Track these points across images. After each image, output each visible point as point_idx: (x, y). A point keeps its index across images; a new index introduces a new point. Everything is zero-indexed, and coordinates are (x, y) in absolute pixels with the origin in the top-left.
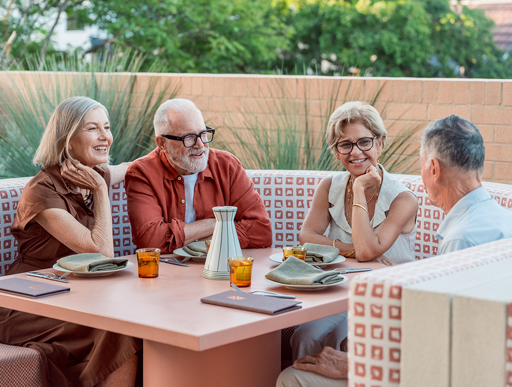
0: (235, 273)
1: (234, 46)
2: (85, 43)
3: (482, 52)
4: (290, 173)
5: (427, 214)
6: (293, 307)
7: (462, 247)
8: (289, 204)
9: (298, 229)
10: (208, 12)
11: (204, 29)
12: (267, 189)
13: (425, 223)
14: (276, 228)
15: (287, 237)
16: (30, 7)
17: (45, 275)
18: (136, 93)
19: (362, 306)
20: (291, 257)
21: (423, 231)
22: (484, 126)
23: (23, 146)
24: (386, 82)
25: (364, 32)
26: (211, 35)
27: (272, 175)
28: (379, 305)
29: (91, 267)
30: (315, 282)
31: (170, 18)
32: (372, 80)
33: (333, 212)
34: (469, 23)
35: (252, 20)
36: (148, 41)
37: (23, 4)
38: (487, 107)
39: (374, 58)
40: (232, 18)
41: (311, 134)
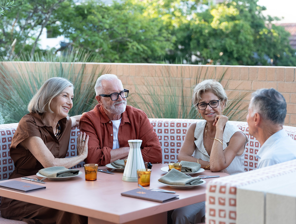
0: (141, 178)
1: (142, 47)
2: (57, 45)
3: (283, 51)
4: (173, 120)
5: (252, 144)
6: (174, 198)
7: (272, 164)
8: (172, 138)
9: (178, 152)
10: (127, 28)
11: (125, 37)
12: (160, 129)
13: (251, 149)
14: (165, 152)
15: (171, 157)
16: (25, 25)
17: (32, 179)
18: (85, 74)
19: (214, 198)
20: (173, 169)
21: (249, 154)
22: (284, 93)
23: (20, 104)
24: (228, 68)
25: (216, 39)
26: (128, 41)
27: (162, 121)
28: (223, 198)
29: (58, 175)
30: (187, 184)
31: (105, 31)
32: (220, 67)
33: (197, 143)
34: (275, 34)
35: (152, 33)
36: (93, 44)
37: (22, 23)
38: (286, 82)
39: (221, 54)
40: (141, 31)
41: (185, 97)
